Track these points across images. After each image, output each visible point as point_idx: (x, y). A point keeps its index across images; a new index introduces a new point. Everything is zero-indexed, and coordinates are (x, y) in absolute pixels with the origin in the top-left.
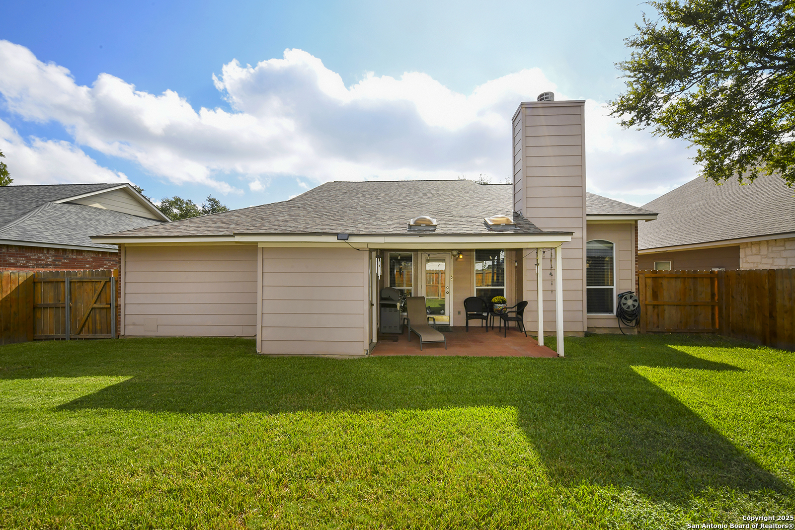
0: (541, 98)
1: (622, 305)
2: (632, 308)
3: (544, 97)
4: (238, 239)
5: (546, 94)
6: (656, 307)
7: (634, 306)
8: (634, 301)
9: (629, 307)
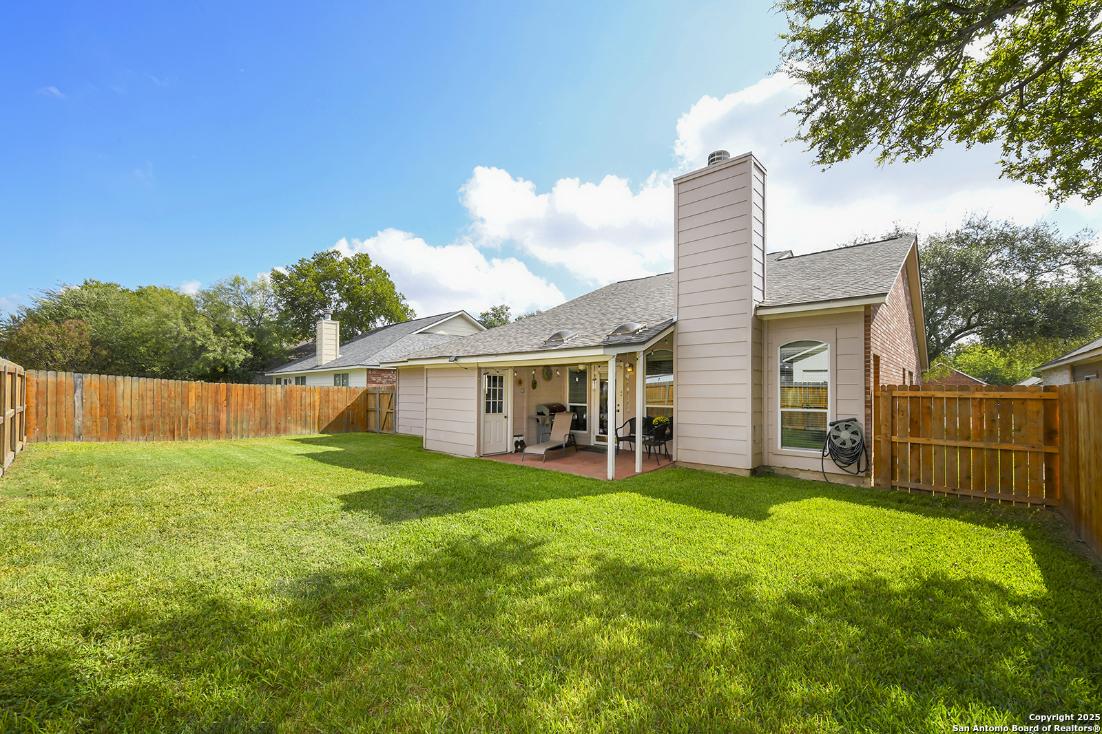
0: (713, 158)
1: (832, 438)
2: (849, 445)
3: (716, 157)
4: (410, 363)
5: (719, 153)
6: (916, 446)
7: (854, 442)
8: (853, 433)
9: (844, 443)
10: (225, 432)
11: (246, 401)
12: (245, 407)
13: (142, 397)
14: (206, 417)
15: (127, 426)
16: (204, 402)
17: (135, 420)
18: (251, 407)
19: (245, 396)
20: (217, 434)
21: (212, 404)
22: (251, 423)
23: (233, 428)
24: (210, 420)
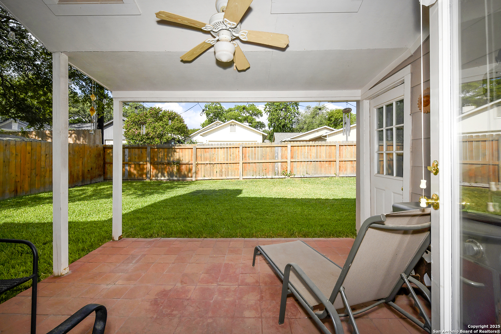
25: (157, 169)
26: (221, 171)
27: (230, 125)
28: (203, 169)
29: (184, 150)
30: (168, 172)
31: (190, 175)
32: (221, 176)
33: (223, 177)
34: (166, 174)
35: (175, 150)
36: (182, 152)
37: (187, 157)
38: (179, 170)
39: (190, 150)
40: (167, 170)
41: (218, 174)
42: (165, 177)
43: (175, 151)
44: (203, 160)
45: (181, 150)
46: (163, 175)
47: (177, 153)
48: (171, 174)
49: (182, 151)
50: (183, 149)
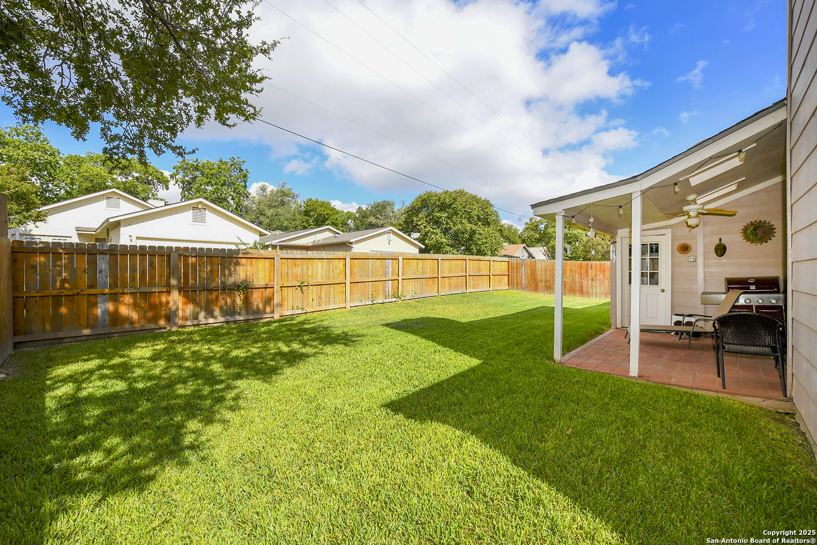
10: (586, 293)
11: (598, 273)
12: (598, 277)
13: (546, 270)
14: (575, 282)
15: (540, 285)
16: (574, 273)
17: (543, 282)
18: (602, 277)
19: (598, 270)
20: (581, 294)
21: (578, 274)
22: (602, 288)
23: (591, 291)
24: (577, 285)
25: (194, 301)
26: (320, 298)
27: (192, 208)
28: (290, 295)
29: (255, 262)
30: (221, 308)
31: (268, 309)
32: (320, 305)
33: (322, 307)
34: (217, 312)
35: (237, 260)
36: (251, 265)
37: (261, 275)
38: (247, 301)
39: (267, 261)
40: (222, 302)
41: (315, 303)
42: (216, 318)
43: (237, 264)
44: (291, 279)
45: (249, 261)
46: (210, 313)
47: (242, 267)
48: (229, 311)
49: (251, 262)
50: (254, 260)
